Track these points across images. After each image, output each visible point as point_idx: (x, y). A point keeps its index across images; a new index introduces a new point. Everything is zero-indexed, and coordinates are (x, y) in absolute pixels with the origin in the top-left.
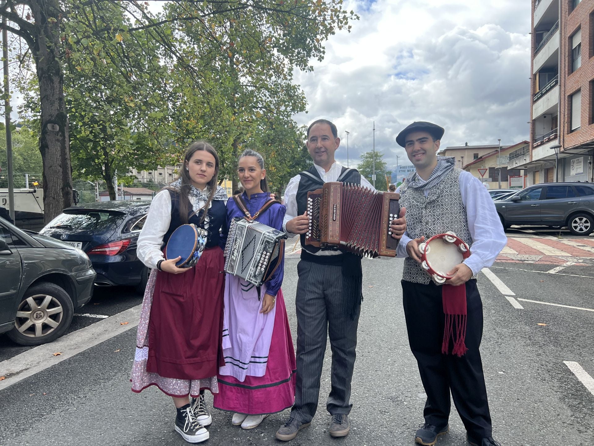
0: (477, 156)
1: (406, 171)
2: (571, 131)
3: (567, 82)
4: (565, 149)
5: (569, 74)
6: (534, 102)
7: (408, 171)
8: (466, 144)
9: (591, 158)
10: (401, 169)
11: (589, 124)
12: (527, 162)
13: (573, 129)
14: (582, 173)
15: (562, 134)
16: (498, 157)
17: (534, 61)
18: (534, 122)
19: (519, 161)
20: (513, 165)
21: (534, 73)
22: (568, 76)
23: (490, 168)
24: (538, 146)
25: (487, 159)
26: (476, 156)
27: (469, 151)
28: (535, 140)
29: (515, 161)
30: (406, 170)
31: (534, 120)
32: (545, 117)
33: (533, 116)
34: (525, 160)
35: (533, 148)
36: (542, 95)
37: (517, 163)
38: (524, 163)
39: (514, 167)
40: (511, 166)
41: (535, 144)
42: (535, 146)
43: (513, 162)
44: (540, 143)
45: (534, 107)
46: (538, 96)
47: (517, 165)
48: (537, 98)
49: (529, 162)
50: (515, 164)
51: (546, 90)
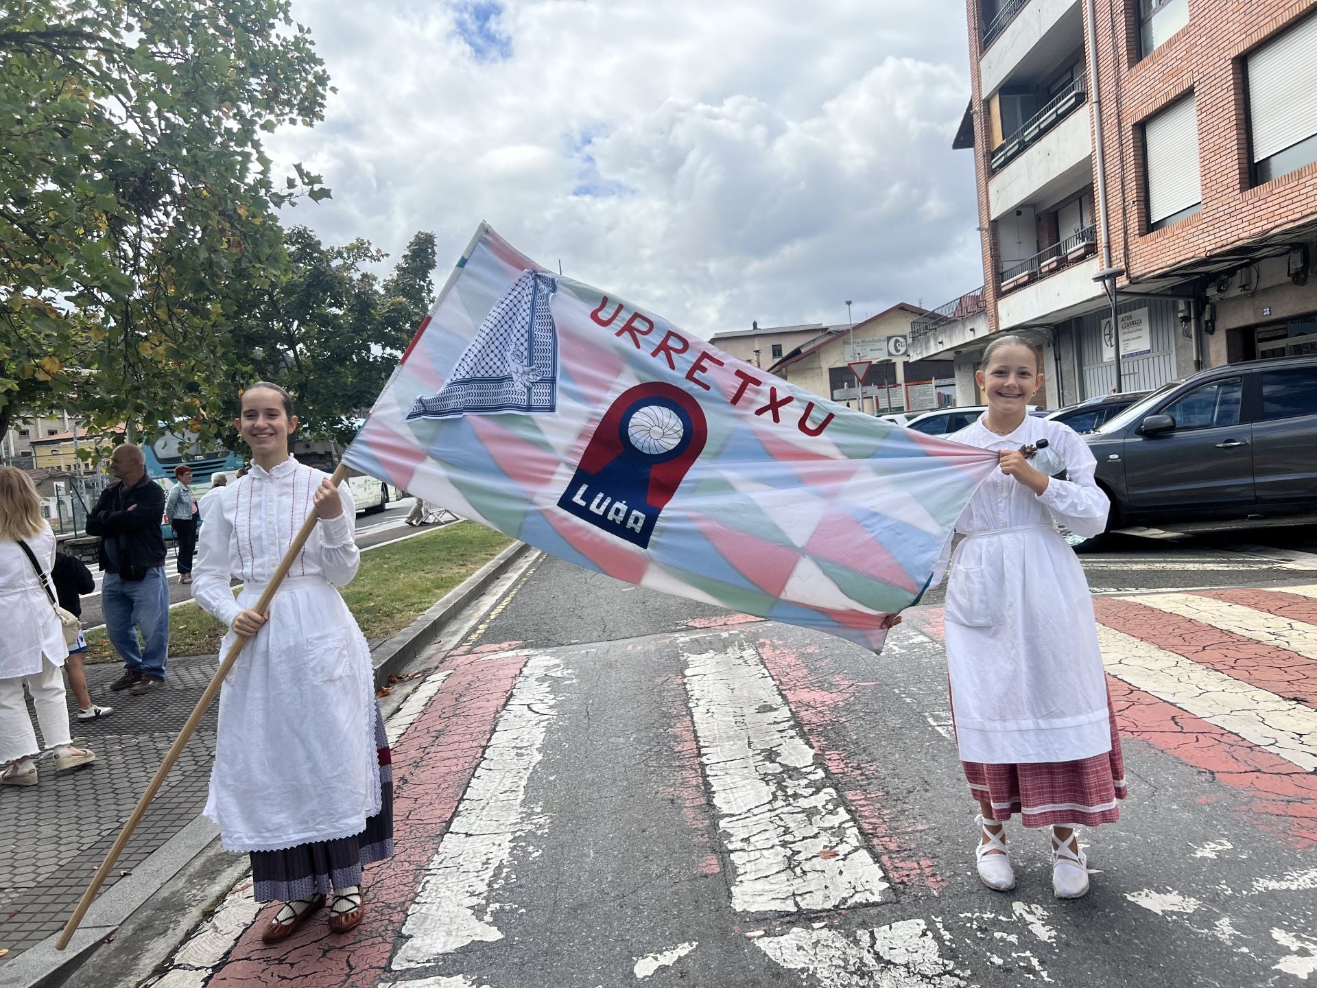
0: (780, 354)
2: (1149, 227)
3: (1127, 86)
4: (1133, 281)
5: (1131, 64)
6: (992, 173)
8: (755, 324)
9: (1188, 305)
11: (1242, 190)
12: (978, 336)
13: (1155, 219)
14: (1149, 351)
15: (1118, 239)
16: (848, 343)
17: (983, 63)
18: (995, 228)
19: (950, 337)
20: (927, 348)
21: (984, 96)
22: (1130, 67)
23: (831, 370)
24: (1018, 287)
25: (823, 348)
26: (777, 351)
27: (763, 339)
28: (1002, 274)
29: (936, 339)
31: (995, 221)
32: (1019, 213)
33: (991, 210)
34: (971, 330)
35: (1000, 294)
36: (1024, 147)
37: (941, 343)
38: (968, 340)
39: (932, 353)
40: (921, 353)
41: (1006, 285)
42: (1003, 289)
43: (928, 341)
44: (1026, 278)
45: (994, 184)
46: (1009, 154)
47: (941, 348)
48: (1003, 159)
49: (988, 333)
50: (936, 345)
51: (1037, 130)
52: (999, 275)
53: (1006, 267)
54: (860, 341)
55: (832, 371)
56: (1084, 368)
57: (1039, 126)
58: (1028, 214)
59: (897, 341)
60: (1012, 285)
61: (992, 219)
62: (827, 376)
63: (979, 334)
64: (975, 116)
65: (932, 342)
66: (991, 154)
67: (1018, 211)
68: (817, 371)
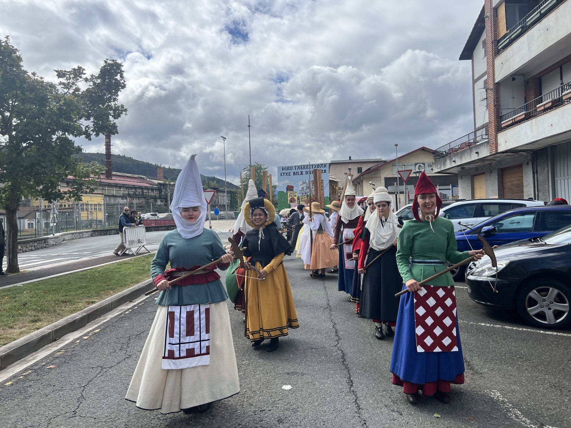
0: (361, 171)
1: (292, 174)
6: (498, 53)
7: (294, 174)
8: (350, 158)
10: (284, 171)
16: (395, 165)
18: (498, 88)
19: (461, 157)
20: (444, 165)
21: (494, 6)
24: (516, 123)
25: (382, 168)
27: (353, 165)
28: (501, 117)
29: (450, 159)
30: (292, 172)
31: (498, 83)
32: (514, 79)
33: (496, 76)
34: (477, 153)
35: (499, 129)
36: (525, 30)
37: (454, 161)
38: (473, 159)
39: (448, 167)
40: (440, 168)
41: (504, 123)
42: (503, 126)
43: (445, 161)
44: (524, 116)
45: (498, 61)
46: (513, 37)
47: (454, 165)
48: (508, 40)
49: (489, 154)
50: (450, 163)
51: (539, 15)
52: (499, 117)
53: (504, 112)
54: (401, 164)
55: (386, 179)
56: (556, 179)
57: (540, 12)
58: (520, 80)
59: (420, 166)
60: (511, 122)
61: (496, 81)
62: (383, 181)
63: (482, 156)
64: (486, 20)
65: (448, 161)
66: (497, 42)
67: (513, 77)
68: (378, 178)
